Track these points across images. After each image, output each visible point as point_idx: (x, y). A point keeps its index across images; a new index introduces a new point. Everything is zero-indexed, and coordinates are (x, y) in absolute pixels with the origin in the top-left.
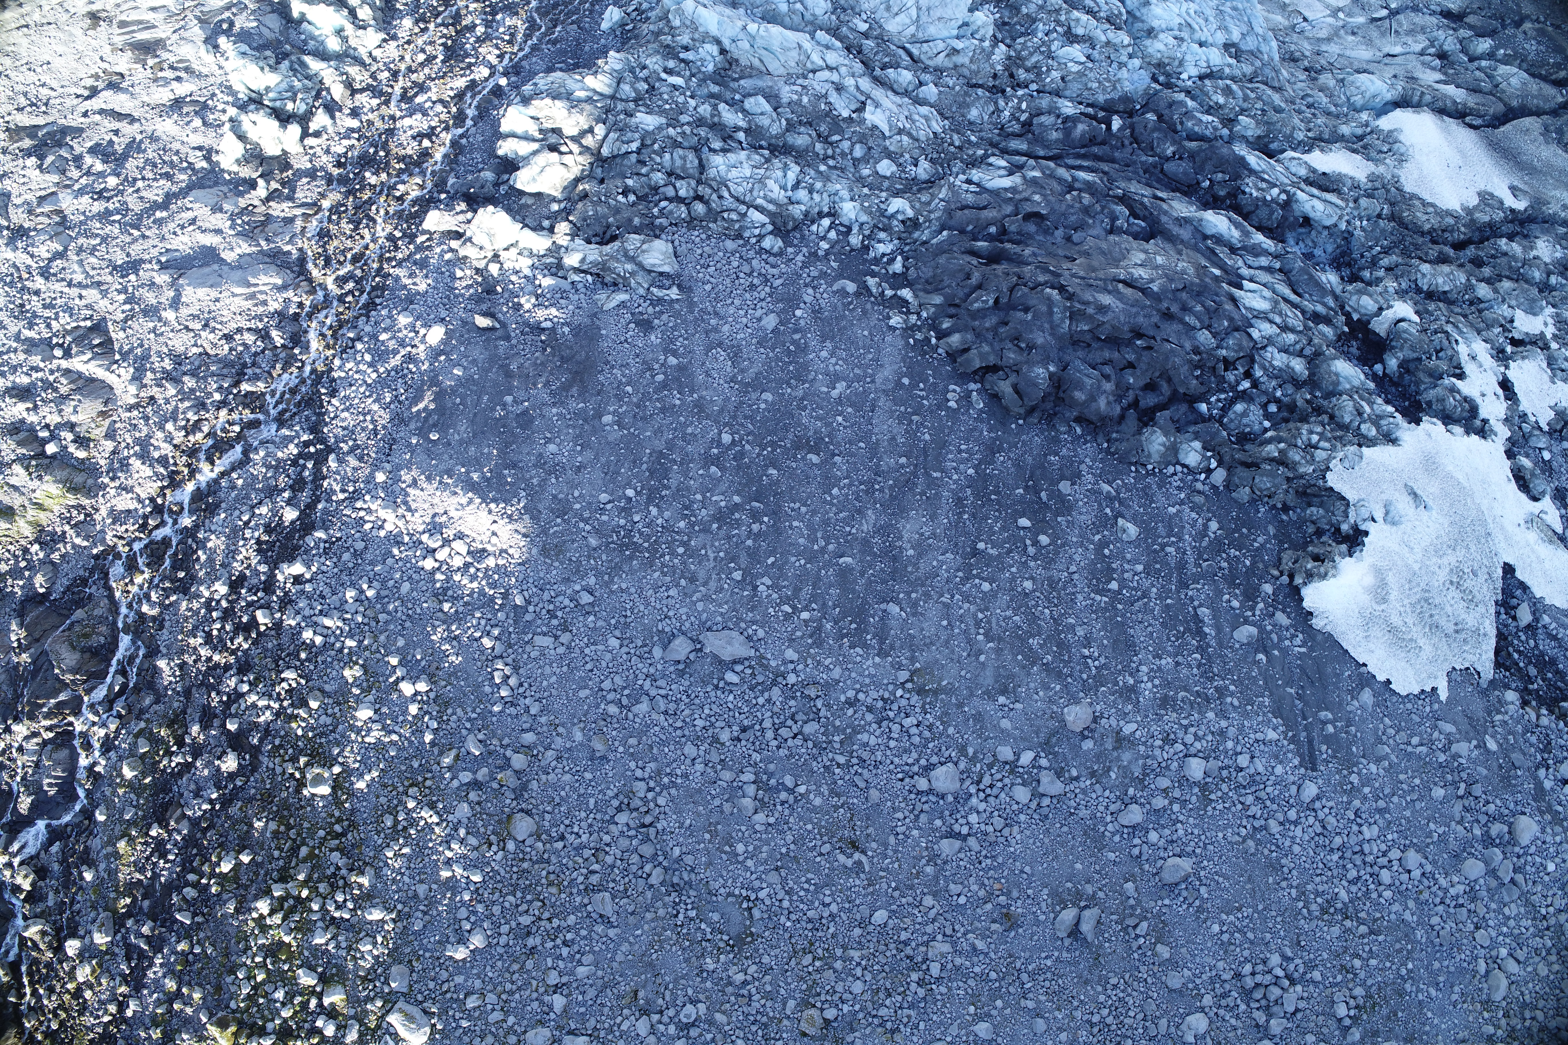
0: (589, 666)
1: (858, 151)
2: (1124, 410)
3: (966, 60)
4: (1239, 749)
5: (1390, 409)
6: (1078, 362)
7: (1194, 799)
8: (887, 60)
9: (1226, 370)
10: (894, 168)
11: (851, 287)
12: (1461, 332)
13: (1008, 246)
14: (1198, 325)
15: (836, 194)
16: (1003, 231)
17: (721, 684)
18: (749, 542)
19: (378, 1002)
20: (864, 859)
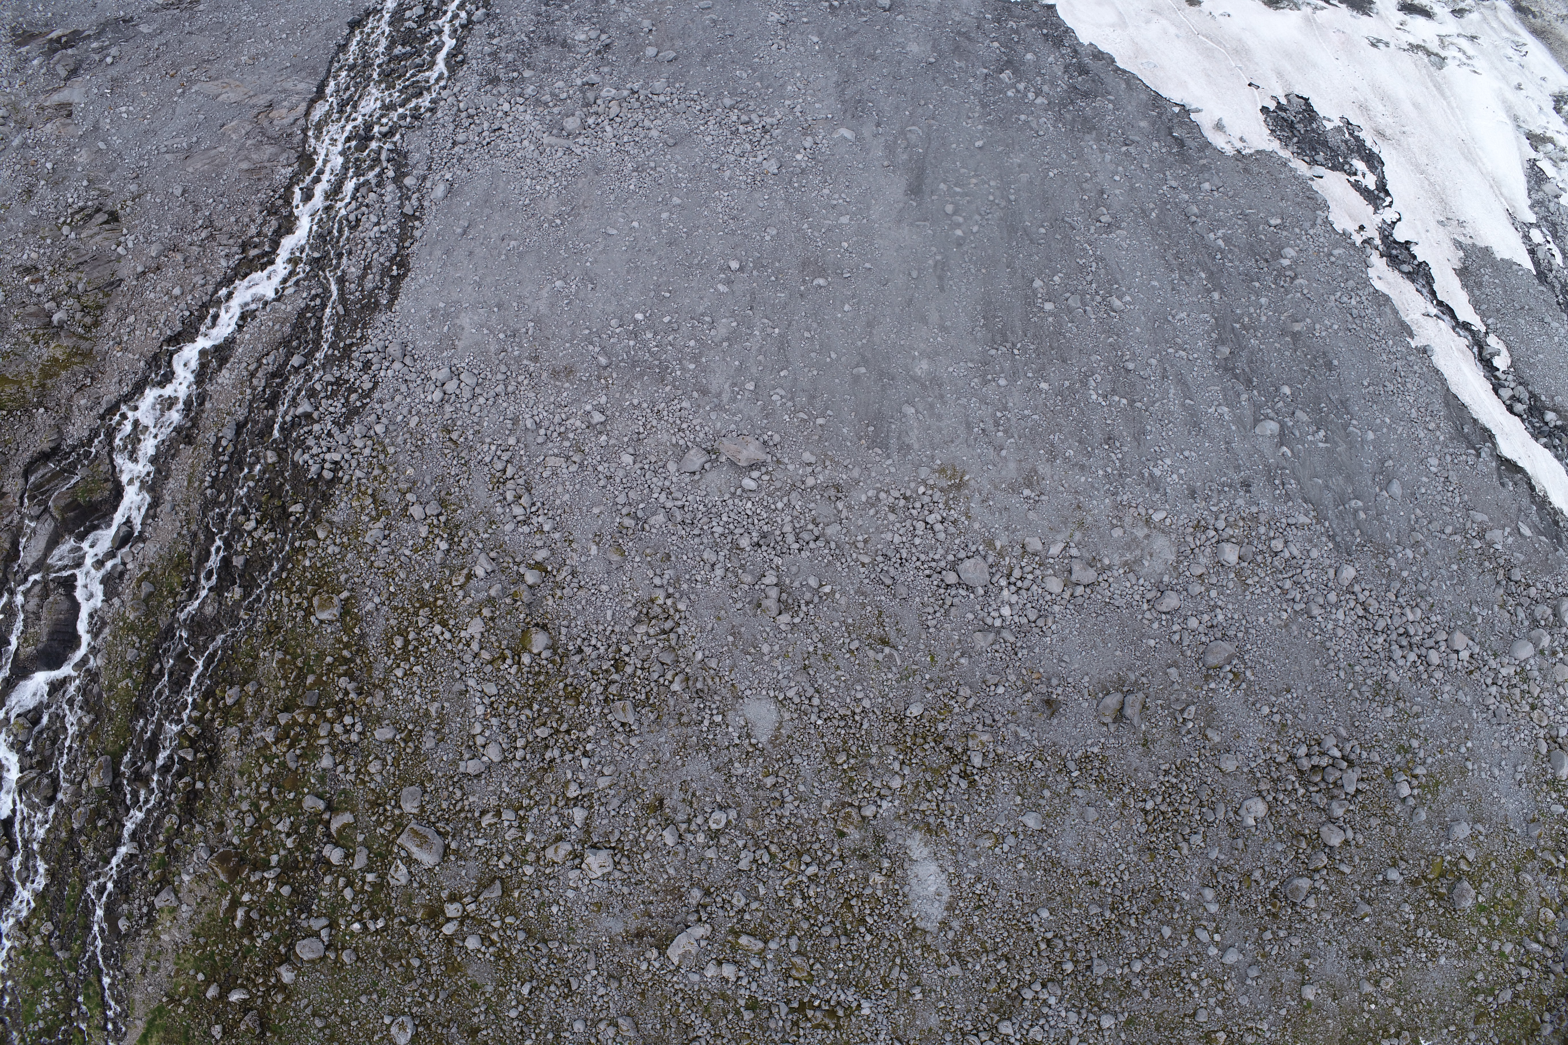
0: (602, 483)
4: (1272, 534)
7: (1231, 585)
17: (739, 492)
19: (389, 826)
20: (895, 654)
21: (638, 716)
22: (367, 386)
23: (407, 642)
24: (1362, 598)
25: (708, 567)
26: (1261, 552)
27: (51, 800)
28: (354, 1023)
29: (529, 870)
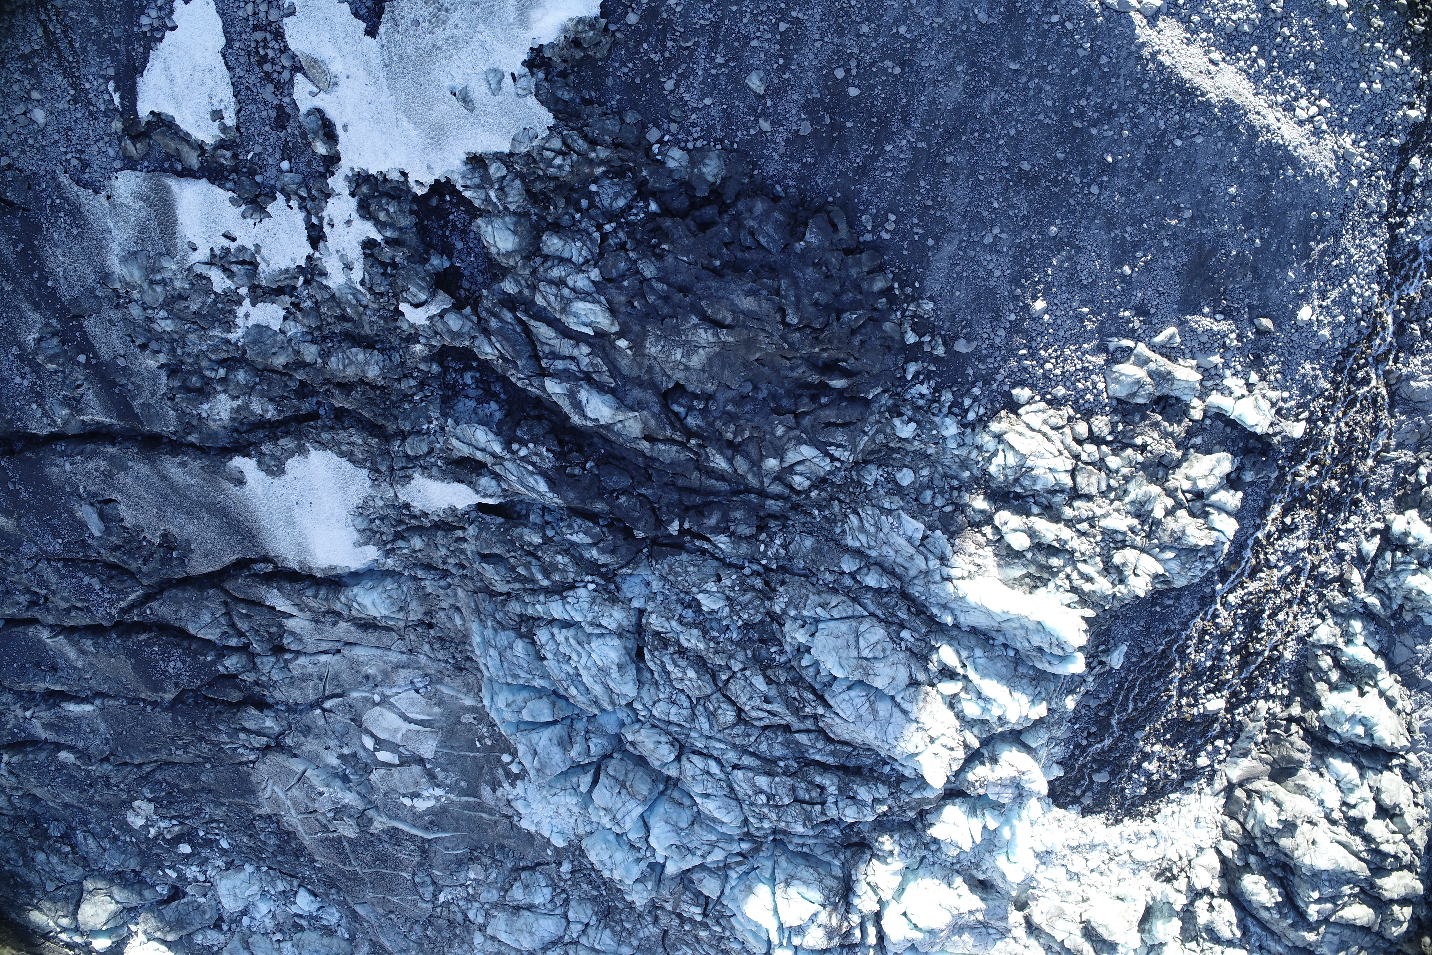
1: (928, 495)
2: (734, 204)
3: (811, 596)
5: (468, 194)
6: (774, 251)
8: (885, 600)
9: (626, 243)
10: (898, 476)
11: (961, 346)
12: (355, 293)
13: (815, 379)
14: (654, 283)
15: (959, 446)
16: (814, 398)
18: (1090, 89)
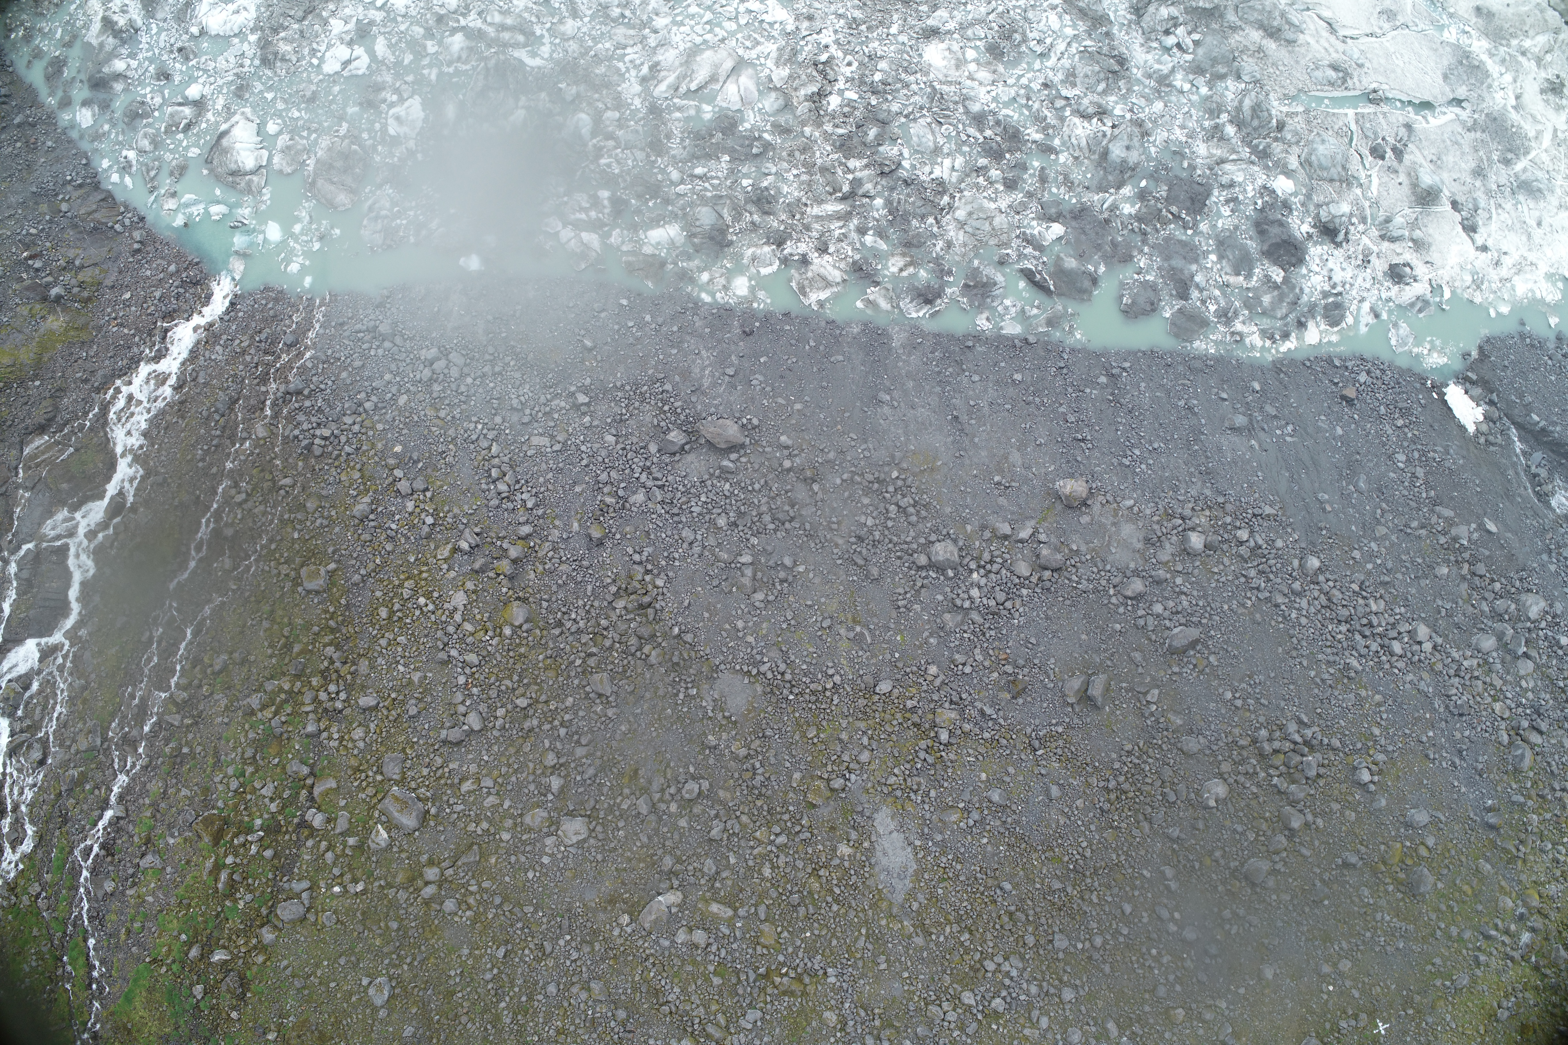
0: (584, 462)
4: (1237, 524)
7: (1196, 573)
17: (718, 473)
19: (370, 791)
20: (866, 633)
21: (615, 689)
22: (358, 363)
23: (392, 613)
24: (1326, 587)
25: (685, 545)
26: (1227, 541)
27: (42, 762)
28: (333, 985)
29: (506, 836)
